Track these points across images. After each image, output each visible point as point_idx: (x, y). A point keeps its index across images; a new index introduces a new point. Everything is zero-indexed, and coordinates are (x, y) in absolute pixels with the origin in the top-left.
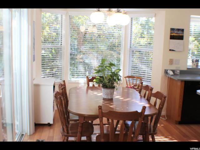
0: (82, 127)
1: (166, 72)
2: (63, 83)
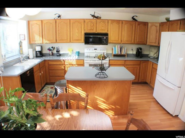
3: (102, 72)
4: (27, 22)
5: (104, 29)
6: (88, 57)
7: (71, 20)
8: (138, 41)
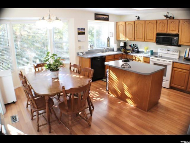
0: (48, 102)
1: (78, 54)
2: (20, 73)
3: (127, 64)
4: (116, 23)
5: (175, 30)
6: (160, 57)
7: (146, 22)
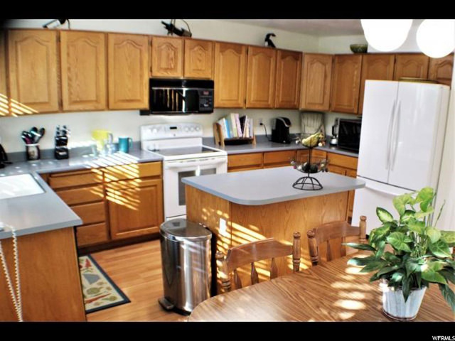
8: (280, 100)
